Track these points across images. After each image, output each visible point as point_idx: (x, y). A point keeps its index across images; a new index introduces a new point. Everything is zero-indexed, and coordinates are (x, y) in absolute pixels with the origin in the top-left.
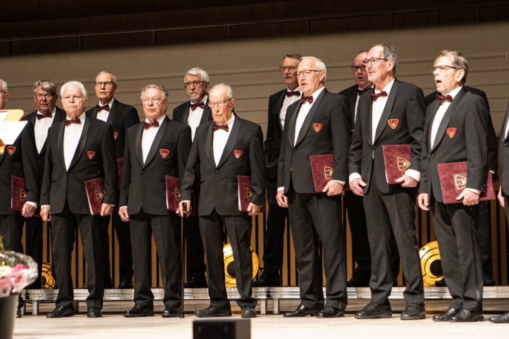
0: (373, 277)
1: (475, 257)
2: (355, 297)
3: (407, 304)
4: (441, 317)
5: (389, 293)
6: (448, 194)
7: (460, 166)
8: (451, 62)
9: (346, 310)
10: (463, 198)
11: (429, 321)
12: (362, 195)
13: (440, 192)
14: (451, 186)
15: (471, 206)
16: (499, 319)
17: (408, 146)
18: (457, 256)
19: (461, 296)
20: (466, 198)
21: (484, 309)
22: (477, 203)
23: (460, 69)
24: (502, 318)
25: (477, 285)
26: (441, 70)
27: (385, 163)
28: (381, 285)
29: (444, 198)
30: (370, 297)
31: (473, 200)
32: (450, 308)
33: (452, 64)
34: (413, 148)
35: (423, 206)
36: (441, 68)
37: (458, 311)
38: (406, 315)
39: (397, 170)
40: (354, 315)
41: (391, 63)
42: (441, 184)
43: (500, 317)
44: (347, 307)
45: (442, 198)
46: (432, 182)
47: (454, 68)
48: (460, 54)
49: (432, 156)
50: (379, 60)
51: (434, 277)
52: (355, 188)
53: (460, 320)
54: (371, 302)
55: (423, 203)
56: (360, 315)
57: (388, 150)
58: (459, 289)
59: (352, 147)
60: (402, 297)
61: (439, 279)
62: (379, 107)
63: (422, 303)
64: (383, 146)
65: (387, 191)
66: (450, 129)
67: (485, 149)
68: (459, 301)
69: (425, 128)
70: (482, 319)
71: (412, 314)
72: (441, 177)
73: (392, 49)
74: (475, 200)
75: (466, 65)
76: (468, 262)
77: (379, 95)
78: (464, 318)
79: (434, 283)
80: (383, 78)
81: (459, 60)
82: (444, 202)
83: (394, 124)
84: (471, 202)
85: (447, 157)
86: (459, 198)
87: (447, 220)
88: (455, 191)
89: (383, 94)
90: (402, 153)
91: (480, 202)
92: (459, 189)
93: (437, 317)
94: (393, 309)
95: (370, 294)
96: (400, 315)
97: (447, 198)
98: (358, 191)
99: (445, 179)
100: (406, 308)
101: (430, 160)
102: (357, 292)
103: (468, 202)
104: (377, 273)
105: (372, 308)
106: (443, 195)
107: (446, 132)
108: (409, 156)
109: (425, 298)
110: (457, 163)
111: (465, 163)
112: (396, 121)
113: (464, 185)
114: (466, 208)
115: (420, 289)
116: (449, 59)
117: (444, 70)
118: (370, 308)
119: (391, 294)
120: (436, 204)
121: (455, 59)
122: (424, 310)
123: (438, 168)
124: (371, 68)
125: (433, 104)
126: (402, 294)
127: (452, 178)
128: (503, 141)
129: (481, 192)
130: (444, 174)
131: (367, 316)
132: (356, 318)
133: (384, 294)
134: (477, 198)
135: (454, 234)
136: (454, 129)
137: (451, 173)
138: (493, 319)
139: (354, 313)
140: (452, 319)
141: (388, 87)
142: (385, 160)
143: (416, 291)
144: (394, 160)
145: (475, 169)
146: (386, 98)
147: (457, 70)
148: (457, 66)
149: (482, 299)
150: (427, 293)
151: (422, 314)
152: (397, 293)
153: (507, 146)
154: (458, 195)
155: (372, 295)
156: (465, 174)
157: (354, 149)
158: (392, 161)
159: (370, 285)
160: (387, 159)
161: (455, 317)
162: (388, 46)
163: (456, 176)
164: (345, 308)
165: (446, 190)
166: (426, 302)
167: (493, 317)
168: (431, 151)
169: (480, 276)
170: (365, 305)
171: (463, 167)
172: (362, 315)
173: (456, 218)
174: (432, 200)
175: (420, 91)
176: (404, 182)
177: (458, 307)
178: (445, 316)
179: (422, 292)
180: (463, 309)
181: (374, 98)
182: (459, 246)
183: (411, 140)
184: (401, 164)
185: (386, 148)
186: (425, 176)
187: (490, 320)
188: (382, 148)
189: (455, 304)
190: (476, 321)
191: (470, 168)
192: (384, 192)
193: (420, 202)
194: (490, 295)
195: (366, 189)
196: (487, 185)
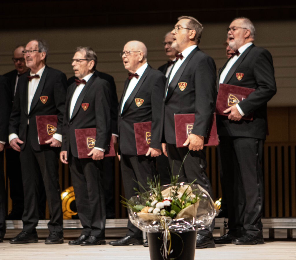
0: (25, 212)
1: (100, 198)
2: (13, 228)
3: (50, 232)
4: (75, 242)
5: (36, 225)
6: (82, 151)
7: (91, 131)
8: (84, 56)
9: (5, 237)
10: (92, 155)
11: (66, 245)
12: (20, 151)
13: (76, 150)
14: (84, 146)
15: (98, 160)
16: (116, 243)
17: (55, 116)
18: (87, 197)
19: (90, 227)
20: (95, 154)
21: (107, 235)
22: (102, 158)
23: (91, 60)
24: (119, 242)
25: (101, 218)
26: (77, 63)
27: (38, 129)
28: (30, 218)
29: (79, 154)
30: (22, 228)
31: (99, 156)
32: (82, 235)
33: (85, 57)
34: (59, 118)
35: (64, 160)
36: (77, 60)
37: (87, 237)
38: (49, 241)
39: (47, 133)
40: (9, 241)
41: (44, 54)
42: (77, 144)
43: (117, 241)
44: (6, 235)
45: (77, 155)
46: (71, 143)
47: (87, 60)
48: (91, 49)
49: (71, 123)
50: (35, 52)
51: (72, 212)
52: (14, 145)
53: (88, 244)
54: (22, 231)
55: (64, 158)
56: (13, 241)
57: (40, 119)
58: (89, 221)
59: (12, 114)
60: (46, 227)
61: (75, 214)
62: (33, 86)
63: (61, 231)
64: (36, 116)
65: (39, 149)
66: (84, 104)
67: (109, 119)
68: (88, 230)
69: (66, 103)
70: (104, 243)
71: (54, 240)
72: (77, 139)
73: (45, 43)
74: (101, 156)
75: (95, 56)
76: (95, 201)
77: (33, 77)
78: (91, 242)
79: (71, 217)
80: (38, 65)
81: (89, 54)
82: (79, 157)
83: (44, 100)
84: (98, 157)
85: (82, 125)
86: (89, 154)
87: (81, 170)
88: (87, 150)
89: (37, 77)
90: (51, 121)
91: (105, 158)
92: (89, 148)
93: (72, 242)
94: (39, 236)
95: (22, 225)
96: (44, 241)
97: (81, 154)
98: (16, 148)
99: (80, 140)
100: (50, 235)
101: (69, 126)
102: (14, 224)
103: (96, 158)
104: (28, 209)
105: (23, 235)
106: (78, 152)
107: (81, 106)
108: (56, 124)
109: (64, 227)
110: (88, 129)
111: (94, 129)
112: (46, 97)
113: (94, 145)
114: (95, 162)
115: (60, 222)
116: (82, 53)
117: (79, 63)
118: (21, 236)
119: (38, 225)
120: (73, 159)
121: (87, 54)
122: (63, 236)
123: (75, 132)
124: (28, 57)
125: (72, 85)
126: (47, 225)
127: (85, 140)
128: (120, 115)
129: (106, 151)
130: (79, 136)
131: (18, 242)
132: (10, 243)
133: (33, 225)
134: (102, 154)
135: (85, 180)
136: (87, 104)
137: (84, 136)
138: (112, 243)
139: (9, 240)
140: (83, 244)
141: (40, 72)
142: (37, 126)
143: (57, 223)
144: (45, 127)
145: (102, 133)
146: (39, 80)
147: (89, 61)
148: (89, 59)
149: (105, 229)
150: (65, 224)
151: (61, 240)
152: (43, 225)
153: (122, 119)
154: (89, 153)
155: (24, 226)
156: (95, 137)
157: (13, 117)
158: (44, 127)
159: (22, 218)
160: (40, 125)
161: (85, 242)
162: (41, 41)
163: (88, 138)
164: (4, 235)
165: (80, 149)
166: (64, 231)
167: (112, 241)
168: (69, 120)
169: (104, 211)
170: (18, 234)
171: (93, 132)
172: (15, 241)
173: (87, 169)
174: (70, 156)
175: (64, 76)
176: (51, 143)
177: (87, 235)
178: (78, 241)
179: (62, 224)
180: (91, 236)
181: (30, 79)
182: (88, 190)
183: (58, 112)
184: (50, 129)
185: (38, 118)
186: (65, 138)
187: (110, 243)
188: (35, 118)
189: (86, 232)
190: (100, 244)
191: (98, 133)
192: (36, 150)
193: (61, 157)
194: (111, 225)
195: (23, 146)
196: (110, 146)
